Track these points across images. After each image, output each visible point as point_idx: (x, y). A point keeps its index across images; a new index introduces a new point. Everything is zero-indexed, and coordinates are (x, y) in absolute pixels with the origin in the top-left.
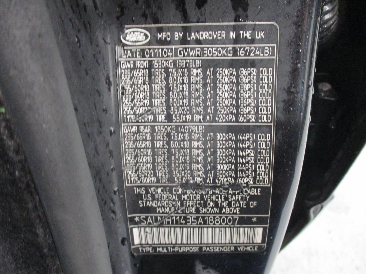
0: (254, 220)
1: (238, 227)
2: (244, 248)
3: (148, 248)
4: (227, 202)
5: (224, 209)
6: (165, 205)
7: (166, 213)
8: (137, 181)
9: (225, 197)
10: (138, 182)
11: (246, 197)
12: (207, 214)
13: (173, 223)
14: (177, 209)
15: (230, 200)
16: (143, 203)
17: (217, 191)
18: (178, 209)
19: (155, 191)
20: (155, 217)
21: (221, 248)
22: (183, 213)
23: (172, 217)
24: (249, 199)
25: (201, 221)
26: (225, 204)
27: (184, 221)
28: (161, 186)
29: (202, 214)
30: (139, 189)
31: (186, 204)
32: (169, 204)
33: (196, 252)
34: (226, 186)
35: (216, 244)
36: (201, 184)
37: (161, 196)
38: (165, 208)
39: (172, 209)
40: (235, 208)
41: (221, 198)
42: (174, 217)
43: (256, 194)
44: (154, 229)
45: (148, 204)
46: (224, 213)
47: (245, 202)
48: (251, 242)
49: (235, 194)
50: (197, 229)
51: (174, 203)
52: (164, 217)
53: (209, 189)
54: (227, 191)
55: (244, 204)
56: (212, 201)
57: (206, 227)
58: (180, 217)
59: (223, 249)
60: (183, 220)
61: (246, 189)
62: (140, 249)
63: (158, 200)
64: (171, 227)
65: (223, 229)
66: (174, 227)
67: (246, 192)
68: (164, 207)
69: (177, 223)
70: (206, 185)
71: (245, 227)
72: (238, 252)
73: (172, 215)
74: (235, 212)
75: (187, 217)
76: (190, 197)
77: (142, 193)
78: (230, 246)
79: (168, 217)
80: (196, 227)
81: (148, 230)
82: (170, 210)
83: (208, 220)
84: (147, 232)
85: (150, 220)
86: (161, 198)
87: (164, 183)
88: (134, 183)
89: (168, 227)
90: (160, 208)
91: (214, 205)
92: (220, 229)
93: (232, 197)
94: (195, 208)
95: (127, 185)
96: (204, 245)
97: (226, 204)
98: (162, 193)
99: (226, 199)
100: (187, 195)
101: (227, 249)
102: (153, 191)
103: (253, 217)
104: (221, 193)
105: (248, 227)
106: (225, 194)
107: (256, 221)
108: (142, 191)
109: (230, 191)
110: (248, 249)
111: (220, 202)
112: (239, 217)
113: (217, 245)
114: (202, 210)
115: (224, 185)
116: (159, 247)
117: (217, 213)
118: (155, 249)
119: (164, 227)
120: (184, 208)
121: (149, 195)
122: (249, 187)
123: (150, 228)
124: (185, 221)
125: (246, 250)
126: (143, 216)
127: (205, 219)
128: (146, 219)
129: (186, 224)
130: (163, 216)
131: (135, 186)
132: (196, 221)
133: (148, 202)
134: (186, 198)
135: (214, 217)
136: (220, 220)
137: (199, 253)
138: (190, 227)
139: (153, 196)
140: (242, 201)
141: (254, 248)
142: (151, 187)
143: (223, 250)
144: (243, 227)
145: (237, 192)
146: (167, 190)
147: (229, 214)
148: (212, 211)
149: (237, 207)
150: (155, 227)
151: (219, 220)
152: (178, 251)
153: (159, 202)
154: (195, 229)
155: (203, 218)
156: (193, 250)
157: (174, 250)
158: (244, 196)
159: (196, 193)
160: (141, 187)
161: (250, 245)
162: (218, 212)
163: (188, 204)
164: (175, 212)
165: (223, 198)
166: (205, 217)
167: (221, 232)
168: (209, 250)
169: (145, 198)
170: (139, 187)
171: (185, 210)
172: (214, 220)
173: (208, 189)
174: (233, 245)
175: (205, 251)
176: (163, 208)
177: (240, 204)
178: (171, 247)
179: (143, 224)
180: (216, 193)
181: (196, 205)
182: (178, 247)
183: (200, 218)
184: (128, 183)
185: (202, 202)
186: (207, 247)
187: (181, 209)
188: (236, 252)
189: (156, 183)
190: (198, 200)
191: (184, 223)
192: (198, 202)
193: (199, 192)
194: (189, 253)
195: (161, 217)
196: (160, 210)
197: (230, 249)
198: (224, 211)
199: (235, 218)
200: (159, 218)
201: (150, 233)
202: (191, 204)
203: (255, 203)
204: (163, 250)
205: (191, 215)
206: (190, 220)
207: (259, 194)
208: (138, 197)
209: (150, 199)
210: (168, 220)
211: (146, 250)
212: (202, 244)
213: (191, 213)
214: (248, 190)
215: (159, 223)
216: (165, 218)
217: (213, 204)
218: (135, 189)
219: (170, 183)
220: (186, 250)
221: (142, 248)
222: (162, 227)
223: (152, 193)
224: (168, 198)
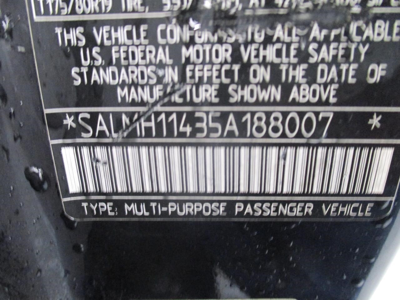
0: (375, 122)
1: (328, 146)
2: (337, 208)
3: (103, 204)
4: (305, 66)
5: (295, 89)
6: (137, 77)
7: (143, 103)
8: (63, 8)
9: (298, 50)
10: (65, 12)
11: (357, 50)
12: (248, 104)
13: (159, 134)
14: (169, 90)
15: (312, 61)
16: (81, 74)
17: (279, 32)
18: (173, 92)
19: (109, 38)
20: (114, 113)
21: (281, 206)
22: (184, 104)
23: (157, 114)
24: (366, 53)
25: (232, 125)
26: (299, 73)
27: (188, 126)
28: (125, 22)
29: (236, 104)
30: (68, 32)
31: (193, 77)
32: (149, 77)
33: (219, 216)
34: (304, 17)
35: (269, 195)
36: (233, 11)
37: (127, 52)
38: (140, 89)
39: (158, 92)
40: (325, 85)
41: (288, 55)
42: (163, 116)
43: (387, 39)
44: (114, 149)
45: (95, 76)
46: (294, 103)
47: (354, 66)
48: (357, 190)
49: (327, 40)
50: (222, 149)
51: (161, 73)
52: (136, 117)
53: (257, 28)
54: (305, 31)
55: (351, 73)
56: (264, 63)
57: (245, 145)
58: (179, 115)
59: (285, 210)
60: (185, 125)
61: (361, 23)
62: (85, 205)
63: (119, 65)
64: (155, 145)
65: (290, 151)
66: (163, 145)
67: (360, 32)
68: (135, 85)
69: (170, 134)
70: (248, 12)
71: (348, 146)
72: (322, 220)
73: (158, 108)
74: (324, 97)
75: (197, 115)
76: (204, 52)
77: (77, 43)
78: (306, 202)
79: (147, 115)
80: (220, 145)
81: (100, 152)
82: (152, 96)
83: (252, 124)
84: (97, 161)
85: (101, 124)
86: (127, 58)
87: (134, 11)
88: (54, 14)
89: (148, 145)
90: (126, 90)
91: (268, 78)
92: (282, 150)
93: (318, 51)
94: (217, 87)
95: (37, 19)
96: (239, 198)
97: (302, 73)
98: (129, 42)
99: (303, 56)
100: (196, 47)
101: (295, 209)
102: (106, 36)
103: (370, 115)
104: (287, 39)
105: (356, 146)
106: (300, 39)
107: (378, 125)
108: (78, 39)
109: (315, 32)
110: (348, 210)
111: (284, 68)
112: (335, 113)
113: (272, 198)
114: (236, 91)
115: (299, 13)
116: (129, 202)
117: (275, 103)
118: (119, 205)
119: (139, 145)
120: (188, 88)
121: (96, 50)
122: (371, 16)
123: (104, 149)
124: (190, 126)
125: (342, 212)
126: (85, 112)
127: (244, 119)
128: (93, 120)
129: (193, 135)
130: (133, 113)
131: (59, 24)
132: (219, 126)
133: (94, 71)
134: (193, 58)
135: (268, 114)
136: (283, 123)
137: (227, 219)
138: (205, 145)
139: (106, 52)
140: (345, 63)
141: (363, 210)
142: (99, 24)
143: (285, 212)
144: (342, 145)
145: (334, 33)
146: (143, 34)
147: (308, 104)
148: (264, 95)
149: (332, 81)
150: (117, 144)
151: (279, 124)
152: (174, 213)
153: (123, 71)
154: (217, 150)
155: (239, 116)
156: (212, 211)
157: (164, 209)
158: (353, 47)
159: (220, 41)
160: (75, 24)
161: (355, 199)
162: (278, 98)
163: (197, 74)
164: (166, 100)
165: (293, 52)
166: (245, 113)
167: (285, 159)
168: (251, 213)
169: (86, 59)
170: (68, 26)
171: (191, 91)
172: (268, 123)
173: (253, 26)
174: (312, 198)
175: (241, 214)
176: (133, 89)
177: (339, 73)
178: (157, 201)
179: (86, 137)
180: (275, 39)
181: (219, 77)
182: (176, 201)
183: (231, 117)
184: (38, 13)
185: (236, 68)
186: (245, 203)
187: (179, 89)
188: (317, 220)
189: (111, 12)
190: (226, 62)
191: (188, 134)
192: (226, 67)
193: (229, 36)
194: (202, 219)
195: (130, 115)
196: (125, 96)
197: (303, 210)
198: (294, 94)
199: (323, 118)
200: (125, 119)
201: (105, 163)
202: (206, 74)
203: (382, 70)
204: (139, 210)
205: (206, 108)
206: (204, 125)
207: (395, 38)
208: (67, 56)
209: (99, 61)
210: (148, 124)
211: (97, 209)
212: (233, 194)
213: (207, 103)
214: (367, 24)
215: (125, 134)
216: (139, 119)
217: (264, 74)
218: (58, 31)
219: (150, 11)
220: (193, 210)
221: (89, 204)
222: (133, 145)
223: (102, 45)
224: (144, 58)
